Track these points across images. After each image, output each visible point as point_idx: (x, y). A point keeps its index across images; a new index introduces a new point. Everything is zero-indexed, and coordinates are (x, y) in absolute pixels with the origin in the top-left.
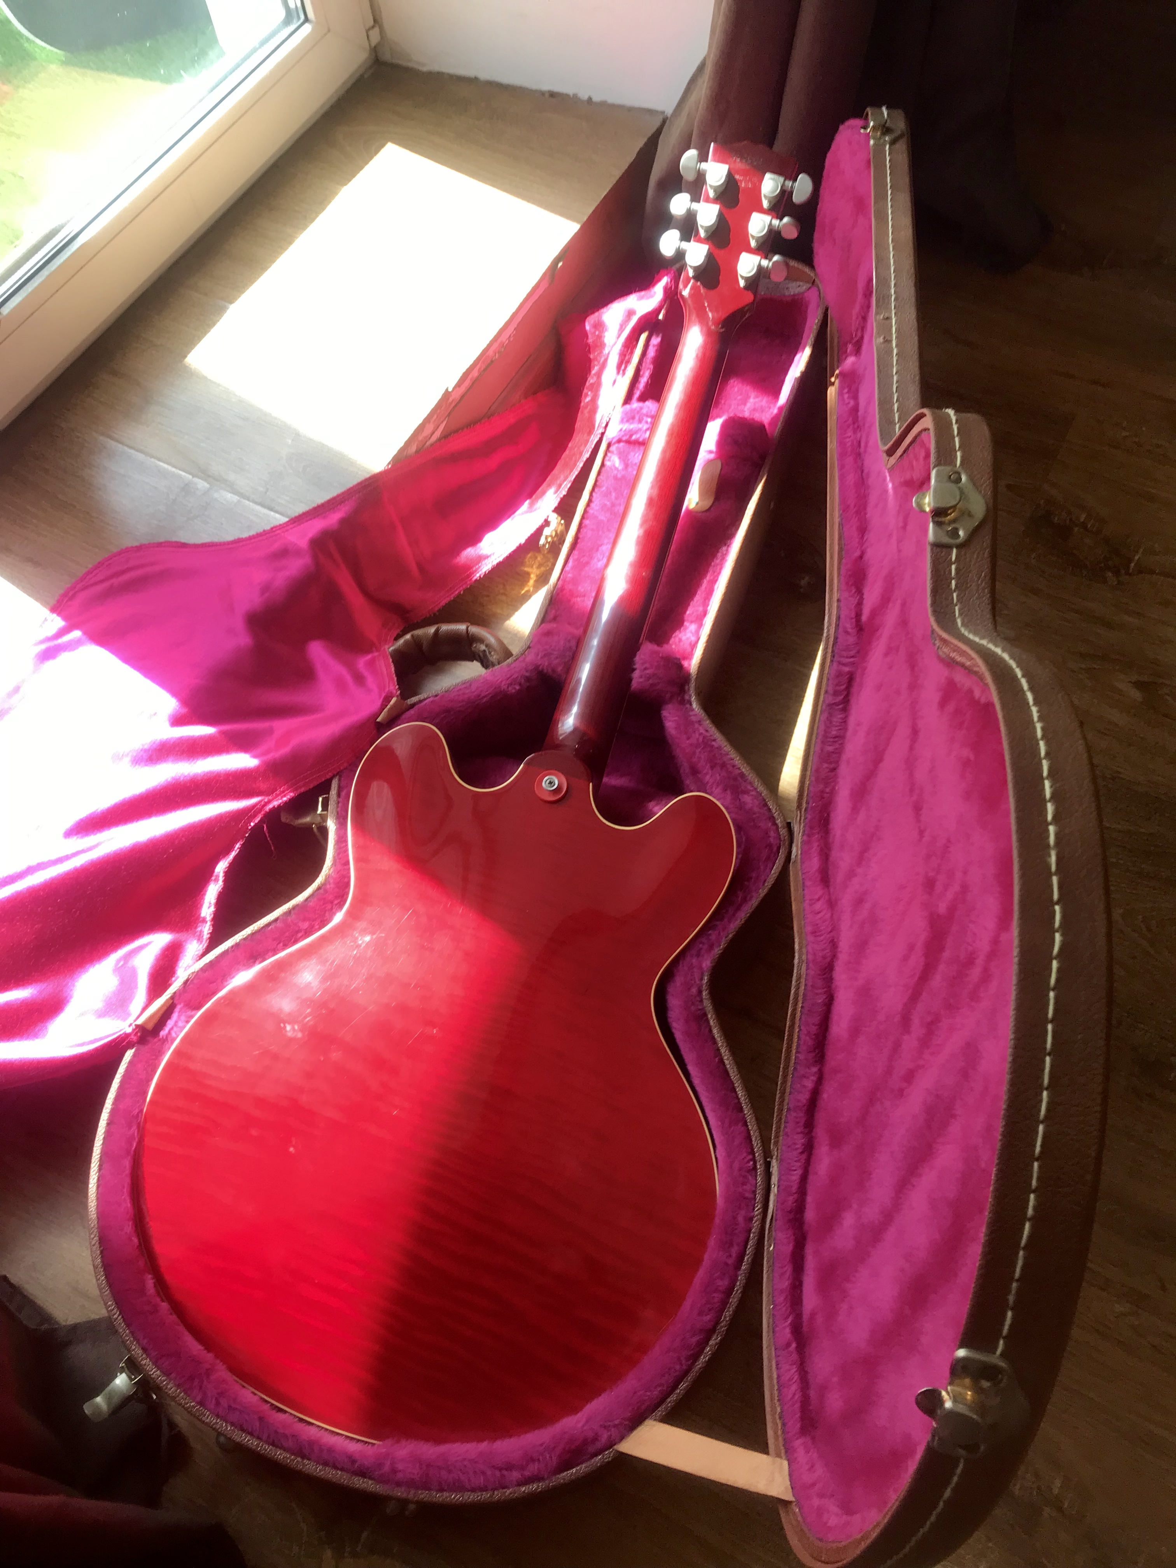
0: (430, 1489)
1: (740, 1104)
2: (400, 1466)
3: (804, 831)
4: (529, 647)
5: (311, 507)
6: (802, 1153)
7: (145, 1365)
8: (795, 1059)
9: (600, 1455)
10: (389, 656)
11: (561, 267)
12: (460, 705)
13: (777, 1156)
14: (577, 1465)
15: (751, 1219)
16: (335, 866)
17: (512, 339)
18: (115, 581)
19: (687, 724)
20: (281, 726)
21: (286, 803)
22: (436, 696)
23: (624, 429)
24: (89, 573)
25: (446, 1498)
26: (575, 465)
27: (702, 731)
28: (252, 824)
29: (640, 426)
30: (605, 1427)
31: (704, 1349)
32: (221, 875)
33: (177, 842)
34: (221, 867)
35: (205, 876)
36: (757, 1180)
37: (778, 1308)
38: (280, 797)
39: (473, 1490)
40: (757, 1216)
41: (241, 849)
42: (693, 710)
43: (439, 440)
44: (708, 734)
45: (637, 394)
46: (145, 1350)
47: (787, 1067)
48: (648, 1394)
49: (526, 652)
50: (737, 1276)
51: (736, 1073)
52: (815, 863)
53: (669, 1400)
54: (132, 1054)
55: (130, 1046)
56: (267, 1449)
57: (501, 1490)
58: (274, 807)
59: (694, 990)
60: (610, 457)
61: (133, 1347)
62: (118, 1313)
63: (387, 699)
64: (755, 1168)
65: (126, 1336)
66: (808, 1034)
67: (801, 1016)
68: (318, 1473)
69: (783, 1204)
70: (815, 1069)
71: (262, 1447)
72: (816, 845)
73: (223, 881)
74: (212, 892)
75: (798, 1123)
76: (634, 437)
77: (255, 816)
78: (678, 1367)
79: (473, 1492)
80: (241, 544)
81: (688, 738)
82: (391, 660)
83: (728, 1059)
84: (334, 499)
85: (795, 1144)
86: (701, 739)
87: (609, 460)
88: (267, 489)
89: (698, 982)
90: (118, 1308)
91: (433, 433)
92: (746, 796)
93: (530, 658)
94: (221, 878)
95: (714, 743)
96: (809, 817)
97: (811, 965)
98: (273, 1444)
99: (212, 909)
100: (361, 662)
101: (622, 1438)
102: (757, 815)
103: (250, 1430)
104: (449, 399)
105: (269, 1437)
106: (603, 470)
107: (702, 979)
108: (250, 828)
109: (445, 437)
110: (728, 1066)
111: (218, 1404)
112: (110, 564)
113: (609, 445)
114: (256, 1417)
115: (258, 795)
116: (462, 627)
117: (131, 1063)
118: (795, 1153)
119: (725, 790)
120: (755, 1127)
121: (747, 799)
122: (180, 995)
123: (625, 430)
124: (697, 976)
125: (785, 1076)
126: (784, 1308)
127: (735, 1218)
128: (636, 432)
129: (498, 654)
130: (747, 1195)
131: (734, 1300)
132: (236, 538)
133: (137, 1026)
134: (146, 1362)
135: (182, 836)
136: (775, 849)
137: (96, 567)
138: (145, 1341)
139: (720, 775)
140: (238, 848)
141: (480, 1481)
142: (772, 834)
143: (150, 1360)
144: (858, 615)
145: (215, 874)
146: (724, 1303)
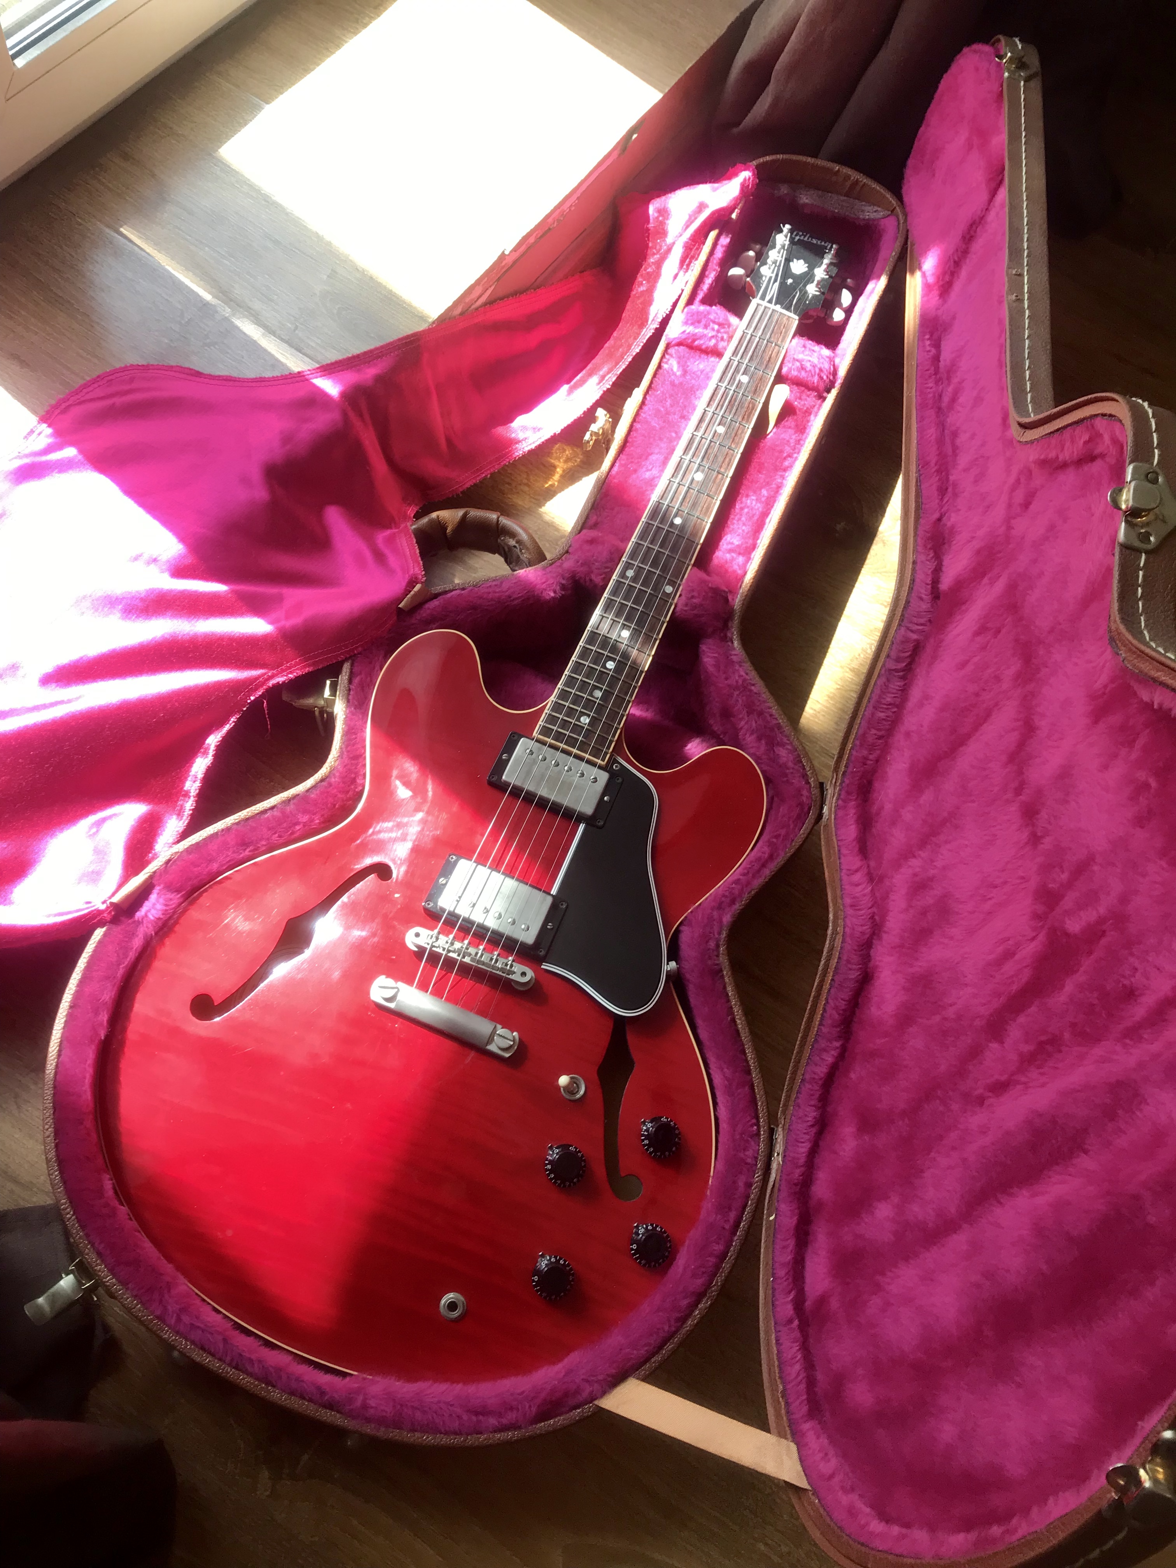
0: (400, 1428)
1: (749, 1066)
2: (372, 1403)
3: (839, 795)
4: (567, 552)
5: (345, 357)
6: (812, 1126)
7: (99, 1271)
8: (817, 1032)
9: (579, 1408)
10: (413, 536)
11: (636, 138)
12: (490, 603)
13: (784, 1125)
14: (556, 1416)
15: (751, 1185)
16: (342, 758)
17: (573, 208)
18: (118, 400)
19: (728, 662)
20: (293, 595)
21: (291, 680)
22: (463, 589)
23: (687, 332)
24: (85, 386)
25: (418, 1438)
26: (622, 357)
27: (742, 673)
28: (252, 698)
29: (706, 332)
30: (587, 1381)
31: (693, 1311)
32: (212, 748)
33: (169, 706)
34: (213, 740)
35: (195, 747)
36: (759, 1146)
37: (779, 1281)
38: (285, 673)
39: (446, 1433)
40: (757, 1182)
41: (237, 723)
42: (734, 649)
43: (485, 304)
44: (747, 677)
45: (701, 295)
46: (99, 1254)
47: (805, 1037)
48: (635, 1352)
49: (563, 558)
50: (732, 1241)
51: (747, 1034)
52: (851, 831)
53: (653, 1360)
54: (102, 933)
55: (101, 924)
56: (230, 1373)
57: (475, 1436)
58: (278, 683)
59: (712, 944)
60: (669, 360)
61: (87, 1251)
62: (72, 1213)
63: (412, 583)
64: (758, 1134)
65: (80, 1238)
66: (836, 1008)
67: (829, 990)
68: (283, 1401)
69: (788, 1175)
70: (837, 1044)
71: (223, 1369)
72: (852, 812)
73: (213, 756)
74: (200, 765)
75: (812, 1095)
76: (696, 343)
77: (256, 689)
78: (666, 1328)
79: (445, 1434)
80: (263, 384)
81: (726, 679)
82: (415, 541)
83: (740, 1019)
84: (371, 351)
85: (806, 1116)
86: (740, 682)
87: (666, 363)
88: (296, 328)
89: (717, 936)
90: (72, 1207)
91: (480, 296)
92: (781, 749)
93: (569, 564)
94: (211, 752)
95: (753, 688)
96: (847, 781)
97: (848, 940)
98: (236, 1368)
99: (198, 784)
100: (381, 537)
101: (603, 1393)
102: (791, 771)
103: (213, 1351)
104: (502, 262)
105: (232, 1360)
106: (661, 371)
107: (720, 933)
108: (249, 701)
109: (490, 303)
110: (740, 1026)
111: (179, 1320)
112: (112, 380)
113: (668, 346)
114: (220, 1338)
115: (262, 666)
116: (493, 516)
117: (100, 942)
118: (805, 1125)
119: (759, 739)
120: (762, 1092)
121: (782, 752)
122: (161, 875)
123: (689, 333)
124: (716, 929)
125: (802, 1046)
126: (786, 1283)
127: (734, 1182)
128: (700, 338)
129: (530, 553)
130: (749, 1161)
131: (726, 1266)
132: (258, 376)
133: (111, 903)
134: (101, 1268)
135: (176, 701)
136: (806, 809)
137: (94, 381)
138: (102, 1246)
139: (756, 722)
140: (234, 722)
141: (456, 1425)
142: (805, 793)
143: (106, 1267)
144: (935, 582)
145: (205, 746)
146: (717, 1267)
